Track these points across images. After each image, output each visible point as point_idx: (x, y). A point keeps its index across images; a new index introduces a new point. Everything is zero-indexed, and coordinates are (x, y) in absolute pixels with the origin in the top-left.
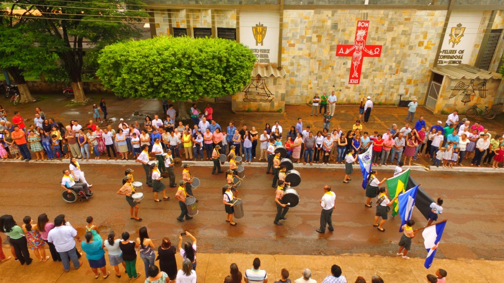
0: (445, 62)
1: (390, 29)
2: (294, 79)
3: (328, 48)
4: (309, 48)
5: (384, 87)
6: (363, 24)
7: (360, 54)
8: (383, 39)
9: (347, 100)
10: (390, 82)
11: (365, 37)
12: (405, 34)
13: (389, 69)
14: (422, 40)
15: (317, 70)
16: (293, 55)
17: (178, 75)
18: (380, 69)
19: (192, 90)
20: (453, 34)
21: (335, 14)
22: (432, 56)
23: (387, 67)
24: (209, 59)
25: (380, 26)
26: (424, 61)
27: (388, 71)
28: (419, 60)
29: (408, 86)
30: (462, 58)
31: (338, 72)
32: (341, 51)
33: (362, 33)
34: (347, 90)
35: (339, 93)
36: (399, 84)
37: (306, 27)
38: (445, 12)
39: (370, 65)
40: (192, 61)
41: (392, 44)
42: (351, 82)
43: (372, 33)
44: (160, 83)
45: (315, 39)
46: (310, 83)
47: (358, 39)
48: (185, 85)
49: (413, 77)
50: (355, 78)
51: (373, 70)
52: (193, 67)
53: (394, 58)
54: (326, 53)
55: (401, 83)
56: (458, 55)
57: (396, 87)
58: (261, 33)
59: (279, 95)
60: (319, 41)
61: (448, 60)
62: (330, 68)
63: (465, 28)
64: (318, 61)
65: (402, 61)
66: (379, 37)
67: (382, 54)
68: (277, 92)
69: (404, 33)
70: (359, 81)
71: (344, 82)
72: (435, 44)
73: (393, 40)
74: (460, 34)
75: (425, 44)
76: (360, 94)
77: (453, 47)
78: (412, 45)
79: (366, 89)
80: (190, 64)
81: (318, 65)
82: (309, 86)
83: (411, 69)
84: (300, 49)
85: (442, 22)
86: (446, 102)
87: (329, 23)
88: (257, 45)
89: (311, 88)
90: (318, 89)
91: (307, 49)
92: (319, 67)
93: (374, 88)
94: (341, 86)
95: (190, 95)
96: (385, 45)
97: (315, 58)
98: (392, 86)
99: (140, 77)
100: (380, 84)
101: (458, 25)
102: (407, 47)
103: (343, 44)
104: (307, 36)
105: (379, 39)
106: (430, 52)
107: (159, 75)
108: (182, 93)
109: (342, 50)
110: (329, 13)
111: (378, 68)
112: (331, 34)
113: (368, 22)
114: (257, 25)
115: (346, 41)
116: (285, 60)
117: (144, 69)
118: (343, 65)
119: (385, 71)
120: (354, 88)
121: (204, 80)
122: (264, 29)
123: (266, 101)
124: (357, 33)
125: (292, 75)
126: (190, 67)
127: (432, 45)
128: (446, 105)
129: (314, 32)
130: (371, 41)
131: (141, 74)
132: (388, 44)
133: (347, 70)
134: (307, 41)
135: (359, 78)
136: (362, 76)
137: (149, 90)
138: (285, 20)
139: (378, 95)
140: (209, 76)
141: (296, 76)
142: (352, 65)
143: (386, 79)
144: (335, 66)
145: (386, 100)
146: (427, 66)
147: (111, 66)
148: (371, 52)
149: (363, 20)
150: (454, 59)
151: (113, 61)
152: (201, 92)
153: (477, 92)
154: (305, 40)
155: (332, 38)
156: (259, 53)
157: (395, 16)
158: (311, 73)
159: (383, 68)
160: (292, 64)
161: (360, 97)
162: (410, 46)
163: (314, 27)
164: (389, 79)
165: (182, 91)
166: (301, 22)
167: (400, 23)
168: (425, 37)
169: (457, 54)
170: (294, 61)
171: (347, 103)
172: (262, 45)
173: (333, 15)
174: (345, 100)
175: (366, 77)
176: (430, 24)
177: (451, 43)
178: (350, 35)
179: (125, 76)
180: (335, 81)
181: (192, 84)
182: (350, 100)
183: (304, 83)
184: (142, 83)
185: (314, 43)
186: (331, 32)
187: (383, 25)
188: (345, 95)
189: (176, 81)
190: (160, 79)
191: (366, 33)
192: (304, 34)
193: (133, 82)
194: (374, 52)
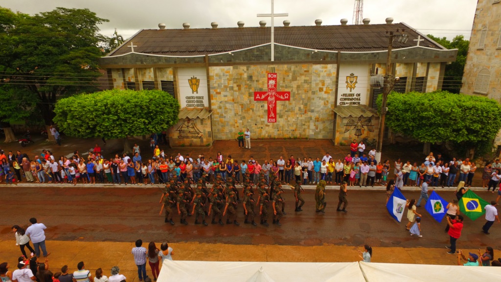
0: (347, 103)
1: (294, 79)
2: (223, 119)
3: (247, 95)
4: (232, 95)
5: (297, 124)
6: (272, 76)
7: (274, 98)
8: (290, 87)
9: (268, 136)
10: (301, 120)
11: (275, 86)
12: (307, 83)
13: (299, 110)
14: (321, 87)
15: (241, 112)
16: (220, 101)
17: (107, 120)
18: (292, 110)
19: (119, 131)
20: (349, 81)
21: (249, 69)
22: (332, 99)
23: (297, 109)
24: (131, 108)
25: (286, 77)
26: (326, 103)
27: (298, 112)
28: (322, 102)
29: (316, 123)
30: (359, 100)
31: (258, 113)
32: (258, 97)
33: (272, 82)
34: (267, 127)
35: (261, 130)
36: (309, 122)
37: (228, 79)
38: (335, 66)
39: (282, 107)
40: (118, 109)
41: (298, 91)
42: (270, 121)
43: (280, 82)
44: (95, 126)
45: (236, 88)
46: (236, 123)
47: (270, 87)
48: (114, 127)
49: (319, 116)
50: (272, 118)
51: (286, 111)
52: (119, 113)
53: (301, 102)
54: (245, 99)
55: (311, 121)
56: (357, 97)
57: (307, 124)
58: (195, 84)
59: (207, 133)
60: (239, 89)
61: (349, 102)
62: (251, 111)
63: (357, 77)
64: (240, 105)
65: (308, 103)
66: (286, 85)
67: (291, 98)
68: (204, 130)
69: (306, 81)
70: (276, 120)
71: (264, 121)
72: (332, 90)
73: (298, 87)
74: (354, 81)
75: (325, 89)
76: (278, 131)
77: (351, 91)
78: (314, 90)
79: (283, 126)
80: (117, 112)
81: (241, 108)
82: (236, 125)
83: (317, 109)
84: (225, 96)
85: (334, 73)
86: (343, 136)
87: (245, 76)
88: (193, 93)
89: (238, 126)
90: (243, 127)
91: (231, 96)
92: (242, 110)
93: (289, 125)
94: (262, 124)
95: (118, 134)
96: (292, 91)
97: (238, 103)
98: (304, 123)
99: (79, 122)
100: (294, 121)
101: (351, 75)
102: (310, 92)
103: (259, 91)
104: (230, 85)
105: (286, 87)
106: (330, 96)
107: (93, 120)
108: (112, 133)
109: (259, 95)
110: (245, 68)
111: (290, 109)
112: (248, 84)
113: (276, 74)
114: (192, 78)
115: (261, 89)
116: (215, 105)
117: (82, 116)
118: (261, 108)
119: (296, 112)
120: (273, 126)
121: (129, 123)
122: (198, 81)
123: (197, 137)
124: (268, 82)
125: (221, 116)
126: (116, 113)
127: (330, 90)
128: (343, 138)
129: (234, 83)
130: (281, 89)
131: (80, 120)
132: (295, 90)
133: (265, 111)
134: (230, 90)
135: (275, 118)
136: (278, 116)
137: (87, 131)
138: (211, 74)
139: (293, 131)
140: (132, 120)
141: (225, 117)
142: (269, 107)
143: (298, 118)
144: (255, 109)
145: (300, 134)
146: (330, 107)
147: (60, 114)
148: (282, 97)
149: (271, 72)
150: (353, 101)
151: (61, 110)
152: (127, 132)
153: (365, 127)
154: (228, 89)
155: (250, 87)
156: (196, 100)
157: (297, 69)
158: (236, 114)
159: (293, 109)
160: (220, 108)
161: (279, 132)
162: (312, 92)
163: (234, 79)
164: (300, 118)
165: (111, 131)
166: (224, 75)
167: (301, 75)
168: (323, 84)
169: (355, 97)
170: (222, 105)
171: (269, 138)
172: (197, 93)
173: (247, 70)
174: (267, 135)
175: (281, 117)
176: (325, 74)
177: (349, 89)
178: (263, 84)
179: (69, 121)
180: (256, 120)
181: (119, 126)
182: (271, 136)
183: (232, 122)
184: (81, 126)
185: (236, 91)
186: (248, 82)
187: (288, 76)
188: (267, 132)
189: (105, 125)
190: (94, 123)
191: (276, 83)
192: (227, 85)
193: (75, 126)
194: (284, 97)
